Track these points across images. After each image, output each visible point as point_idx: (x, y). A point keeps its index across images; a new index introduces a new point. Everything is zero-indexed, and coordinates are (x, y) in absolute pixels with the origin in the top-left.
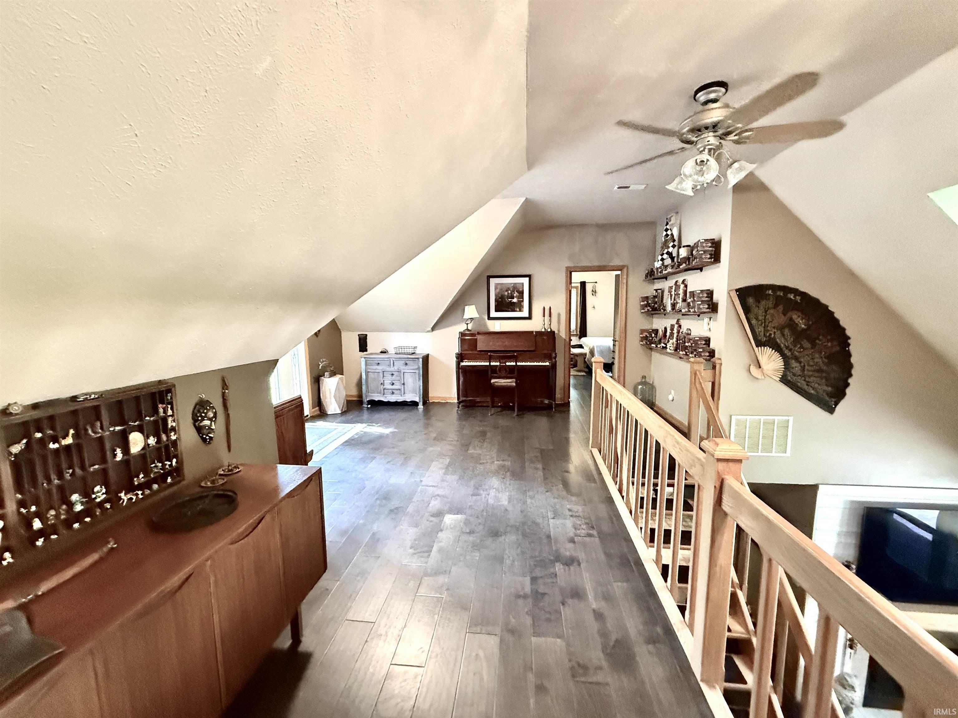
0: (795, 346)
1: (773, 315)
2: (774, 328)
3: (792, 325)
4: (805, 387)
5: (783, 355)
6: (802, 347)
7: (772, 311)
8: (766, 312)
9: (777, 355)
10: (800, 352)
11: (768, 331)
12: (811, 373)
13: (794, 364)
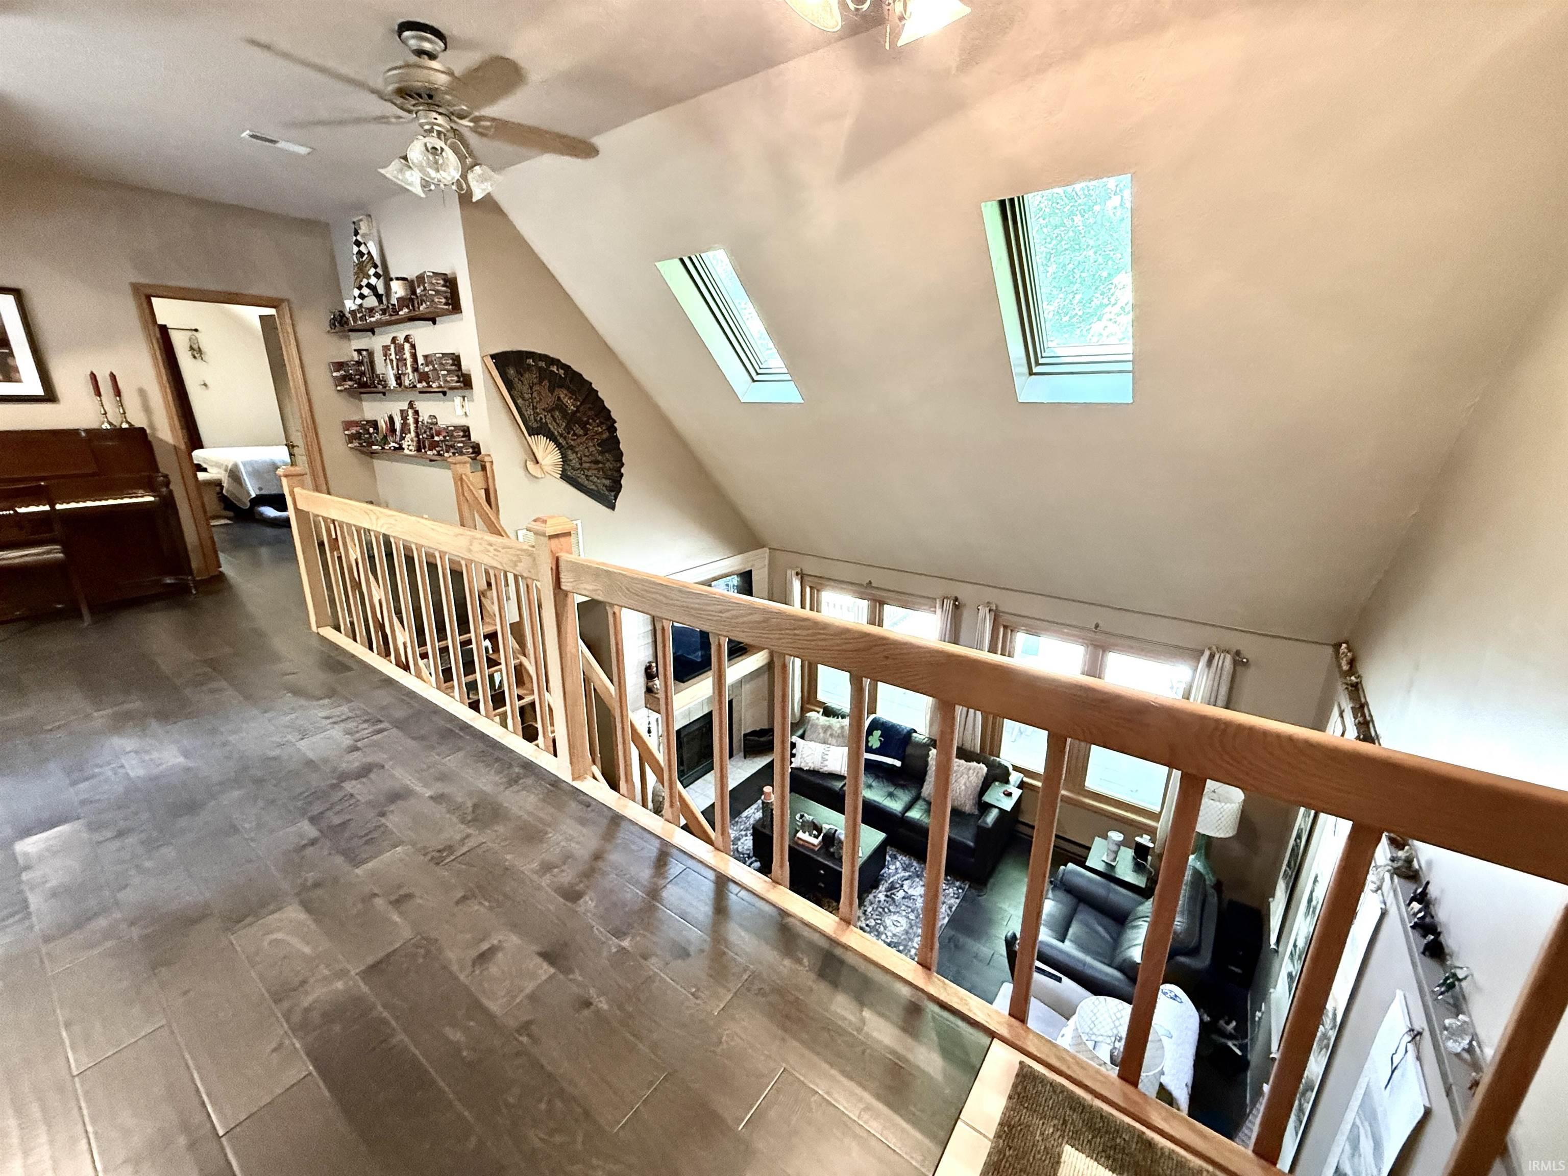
0: (569, 433)
1: (539, 393)
2: (544, 410)
3: (560, 406)
4: (586, 483)
5: (559, 445)
6: (575, 434)
7: (536, 388)
8: (531, 388)
9: (552, 445)
10: (574, 440)
11: (538, 414)
12: (588, 465)
13: (572, 456)
